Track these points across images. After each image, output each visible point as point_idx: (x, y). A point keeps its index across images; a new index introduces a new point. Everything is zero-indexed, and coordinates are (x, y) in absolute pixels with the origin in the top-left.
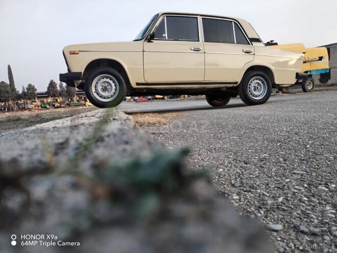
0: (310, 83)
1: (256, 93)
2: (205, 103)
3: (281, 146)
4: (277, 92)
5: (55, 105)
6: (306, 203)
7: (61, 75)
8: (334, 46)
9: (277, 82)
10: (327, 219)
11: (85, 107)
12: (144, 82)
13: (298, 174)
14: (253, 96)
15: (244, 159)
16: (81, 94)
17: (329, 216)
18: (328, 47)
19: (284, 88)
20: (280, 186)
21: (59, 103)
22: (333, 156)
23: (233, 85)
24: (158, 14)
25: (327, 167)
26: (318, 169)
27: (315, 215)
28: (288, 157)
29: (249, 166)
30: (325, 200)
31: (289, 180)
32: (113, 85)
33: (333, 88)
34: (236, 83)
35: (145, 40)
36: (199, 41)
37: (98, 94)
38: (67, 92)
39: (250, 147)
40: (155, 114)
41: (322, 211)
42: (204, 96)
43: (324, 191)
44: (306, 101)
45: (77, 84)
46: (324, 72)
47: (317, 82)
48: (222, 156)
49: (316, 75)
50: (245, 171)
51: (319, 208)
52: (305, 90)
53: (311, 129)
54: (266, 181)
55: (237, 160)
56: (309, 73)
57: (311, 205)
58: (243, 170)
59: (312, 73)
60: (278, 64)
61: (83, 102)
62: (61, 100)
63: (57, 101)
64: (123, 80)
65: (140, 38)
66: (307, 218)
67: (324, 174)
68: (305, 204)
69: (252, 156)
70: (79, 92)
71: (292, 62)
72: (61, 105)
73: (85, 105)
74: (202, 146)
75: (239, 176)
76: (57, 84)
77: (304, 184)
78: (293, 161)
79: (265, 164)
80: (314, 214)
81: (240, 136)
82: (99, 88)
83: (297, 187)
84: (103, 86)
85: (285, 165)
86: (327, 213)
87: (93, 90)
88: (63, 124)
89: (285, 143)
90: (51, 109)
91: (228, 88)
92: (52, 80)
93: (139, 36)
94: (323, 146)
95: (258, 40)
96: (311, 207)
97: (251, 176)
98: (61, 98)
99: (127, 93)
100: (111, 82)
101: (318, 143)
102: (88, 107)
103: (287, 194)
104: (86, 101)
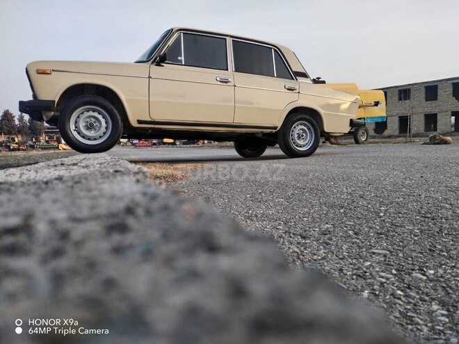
0: (363, 133)
1: (300, 142)
2: (234, 153)
3: (345, 214)
4: (324, 142)
5: (10, 146)
6: (403, 299)
7: (21, 103)
8: (391, 90)
9: (327, 129)
10: (439, 326)
11: (58, 151)
12: (149, 119)
13: (379, 254)
14: (297, 146)
15: (299, 231)
16: (52, 132)
17: (441, 321)
18: (385, 90)
19: (332, 137)
20: (360, 272)
21: (16, 143)
22: (418, 229)
23: (271, 130)
24: (172, 30)
25: (414, 244)
26: (404, 247)
27: (422, 320)
28: (359, 229)
29: (308, 241)
30: (427, 295)
31: (369, 263)
32: (103, 121)
33: (390, 140)
34: (275, 128)
35: (152, 63)
36: (227, 70)
37: (79, 133)
38: (30, 128)
39: (304, 214)
40: (164, 165)
41: (428, 313)
42: (232, 143)
43: (421, 279)
44: (362, 155)
45: (47, 117)
46: (380, 120)
47: (372, 132)
48: (268, 227)
49: (370, 123)
50: (305, 249)
51: (423, 307)
52: (357, 142)
53: (379, 191)
54: (338, 266)
55: (290, 233)
56: (362, 121)
57: (411, 303)
58: (302, 248)
59: (366, 121)
60: (328, 106)
61: (56, 144)
62: (20, 139)
63: (15, 141)
64: (118, 115)
65: (145, 59)
66: (412, 325)
67: (414, 254)
68: (402, 301)
69: (310, 228)
70: (48, 129)
71: (345, 106)
72: (19, 146)
73: (58, 148)
74: (237, 211)
75: (299, 258)
76: (14, 117)
77: (391, 269)
78: (367, 234)
79: (331, 239)
80: (419, 318)
81: (287, 198)
82: (82, 125)
83: (383, 274)
84: (87, 122)
85: (358, 241)
86: (437, 316)
87: (72, 127)
88: (20, 177)
89: (350, 209)
90: (4, 152)
91: (264, 134)
92: (8, 111)
93: (144, 56)
94: (400, 215)
95: (304, 75)
96: (412, 305)
97: (315, 257)
98: (20, 136)
99: (123, 134)
100: (100, 117)
101: (392, 210)
102: (62, 151)
103: (373, 285)
104: (59, 142)
